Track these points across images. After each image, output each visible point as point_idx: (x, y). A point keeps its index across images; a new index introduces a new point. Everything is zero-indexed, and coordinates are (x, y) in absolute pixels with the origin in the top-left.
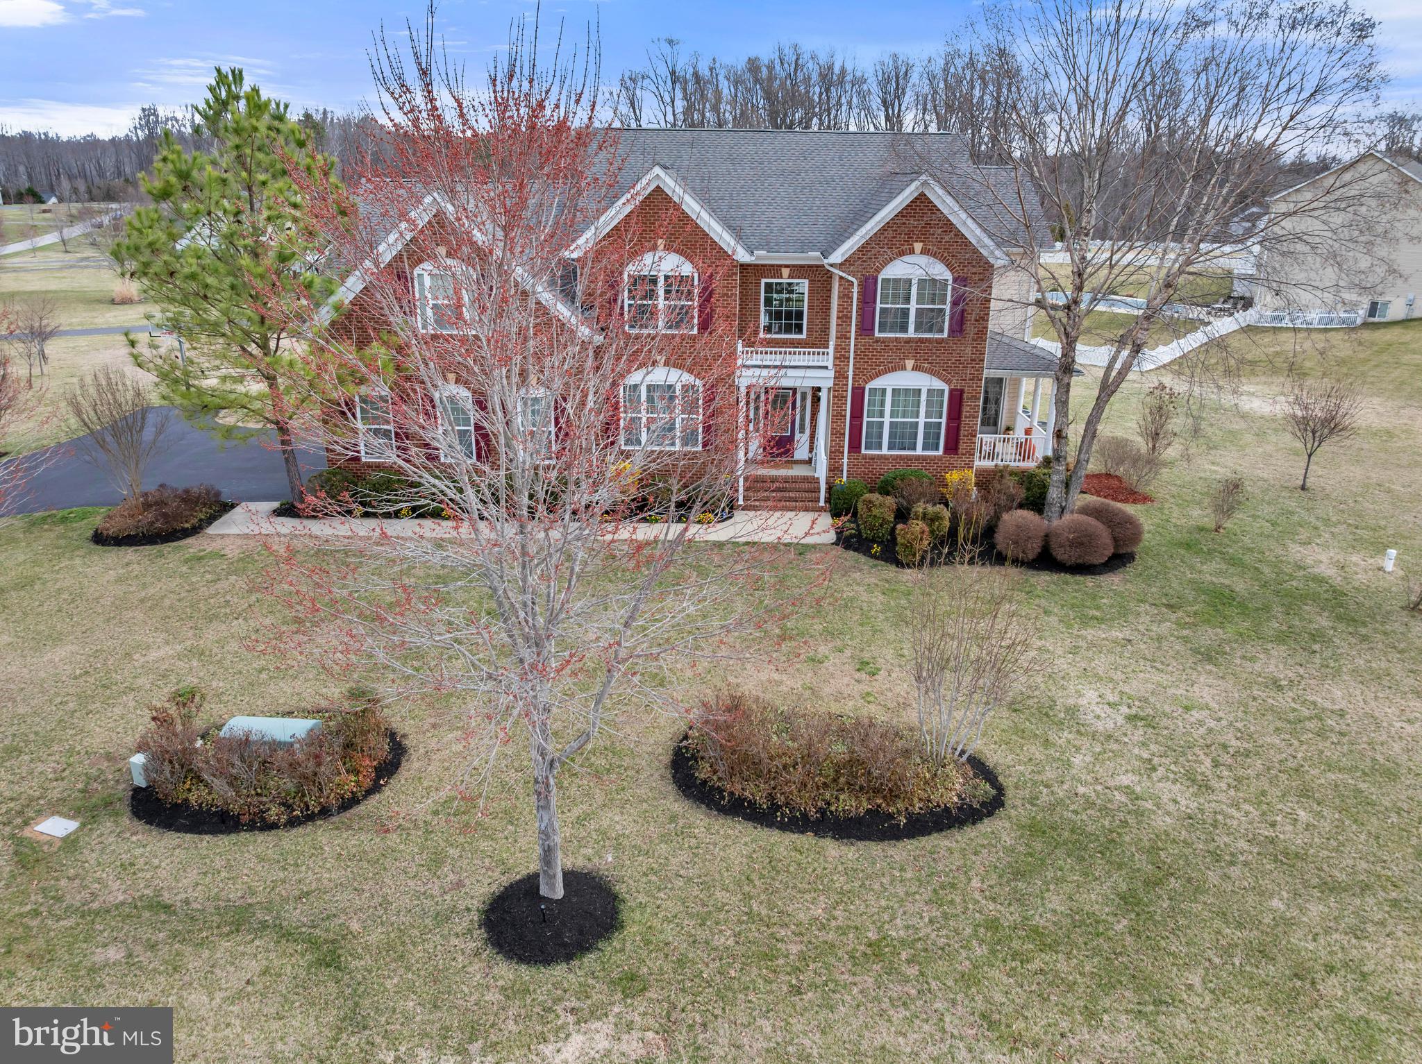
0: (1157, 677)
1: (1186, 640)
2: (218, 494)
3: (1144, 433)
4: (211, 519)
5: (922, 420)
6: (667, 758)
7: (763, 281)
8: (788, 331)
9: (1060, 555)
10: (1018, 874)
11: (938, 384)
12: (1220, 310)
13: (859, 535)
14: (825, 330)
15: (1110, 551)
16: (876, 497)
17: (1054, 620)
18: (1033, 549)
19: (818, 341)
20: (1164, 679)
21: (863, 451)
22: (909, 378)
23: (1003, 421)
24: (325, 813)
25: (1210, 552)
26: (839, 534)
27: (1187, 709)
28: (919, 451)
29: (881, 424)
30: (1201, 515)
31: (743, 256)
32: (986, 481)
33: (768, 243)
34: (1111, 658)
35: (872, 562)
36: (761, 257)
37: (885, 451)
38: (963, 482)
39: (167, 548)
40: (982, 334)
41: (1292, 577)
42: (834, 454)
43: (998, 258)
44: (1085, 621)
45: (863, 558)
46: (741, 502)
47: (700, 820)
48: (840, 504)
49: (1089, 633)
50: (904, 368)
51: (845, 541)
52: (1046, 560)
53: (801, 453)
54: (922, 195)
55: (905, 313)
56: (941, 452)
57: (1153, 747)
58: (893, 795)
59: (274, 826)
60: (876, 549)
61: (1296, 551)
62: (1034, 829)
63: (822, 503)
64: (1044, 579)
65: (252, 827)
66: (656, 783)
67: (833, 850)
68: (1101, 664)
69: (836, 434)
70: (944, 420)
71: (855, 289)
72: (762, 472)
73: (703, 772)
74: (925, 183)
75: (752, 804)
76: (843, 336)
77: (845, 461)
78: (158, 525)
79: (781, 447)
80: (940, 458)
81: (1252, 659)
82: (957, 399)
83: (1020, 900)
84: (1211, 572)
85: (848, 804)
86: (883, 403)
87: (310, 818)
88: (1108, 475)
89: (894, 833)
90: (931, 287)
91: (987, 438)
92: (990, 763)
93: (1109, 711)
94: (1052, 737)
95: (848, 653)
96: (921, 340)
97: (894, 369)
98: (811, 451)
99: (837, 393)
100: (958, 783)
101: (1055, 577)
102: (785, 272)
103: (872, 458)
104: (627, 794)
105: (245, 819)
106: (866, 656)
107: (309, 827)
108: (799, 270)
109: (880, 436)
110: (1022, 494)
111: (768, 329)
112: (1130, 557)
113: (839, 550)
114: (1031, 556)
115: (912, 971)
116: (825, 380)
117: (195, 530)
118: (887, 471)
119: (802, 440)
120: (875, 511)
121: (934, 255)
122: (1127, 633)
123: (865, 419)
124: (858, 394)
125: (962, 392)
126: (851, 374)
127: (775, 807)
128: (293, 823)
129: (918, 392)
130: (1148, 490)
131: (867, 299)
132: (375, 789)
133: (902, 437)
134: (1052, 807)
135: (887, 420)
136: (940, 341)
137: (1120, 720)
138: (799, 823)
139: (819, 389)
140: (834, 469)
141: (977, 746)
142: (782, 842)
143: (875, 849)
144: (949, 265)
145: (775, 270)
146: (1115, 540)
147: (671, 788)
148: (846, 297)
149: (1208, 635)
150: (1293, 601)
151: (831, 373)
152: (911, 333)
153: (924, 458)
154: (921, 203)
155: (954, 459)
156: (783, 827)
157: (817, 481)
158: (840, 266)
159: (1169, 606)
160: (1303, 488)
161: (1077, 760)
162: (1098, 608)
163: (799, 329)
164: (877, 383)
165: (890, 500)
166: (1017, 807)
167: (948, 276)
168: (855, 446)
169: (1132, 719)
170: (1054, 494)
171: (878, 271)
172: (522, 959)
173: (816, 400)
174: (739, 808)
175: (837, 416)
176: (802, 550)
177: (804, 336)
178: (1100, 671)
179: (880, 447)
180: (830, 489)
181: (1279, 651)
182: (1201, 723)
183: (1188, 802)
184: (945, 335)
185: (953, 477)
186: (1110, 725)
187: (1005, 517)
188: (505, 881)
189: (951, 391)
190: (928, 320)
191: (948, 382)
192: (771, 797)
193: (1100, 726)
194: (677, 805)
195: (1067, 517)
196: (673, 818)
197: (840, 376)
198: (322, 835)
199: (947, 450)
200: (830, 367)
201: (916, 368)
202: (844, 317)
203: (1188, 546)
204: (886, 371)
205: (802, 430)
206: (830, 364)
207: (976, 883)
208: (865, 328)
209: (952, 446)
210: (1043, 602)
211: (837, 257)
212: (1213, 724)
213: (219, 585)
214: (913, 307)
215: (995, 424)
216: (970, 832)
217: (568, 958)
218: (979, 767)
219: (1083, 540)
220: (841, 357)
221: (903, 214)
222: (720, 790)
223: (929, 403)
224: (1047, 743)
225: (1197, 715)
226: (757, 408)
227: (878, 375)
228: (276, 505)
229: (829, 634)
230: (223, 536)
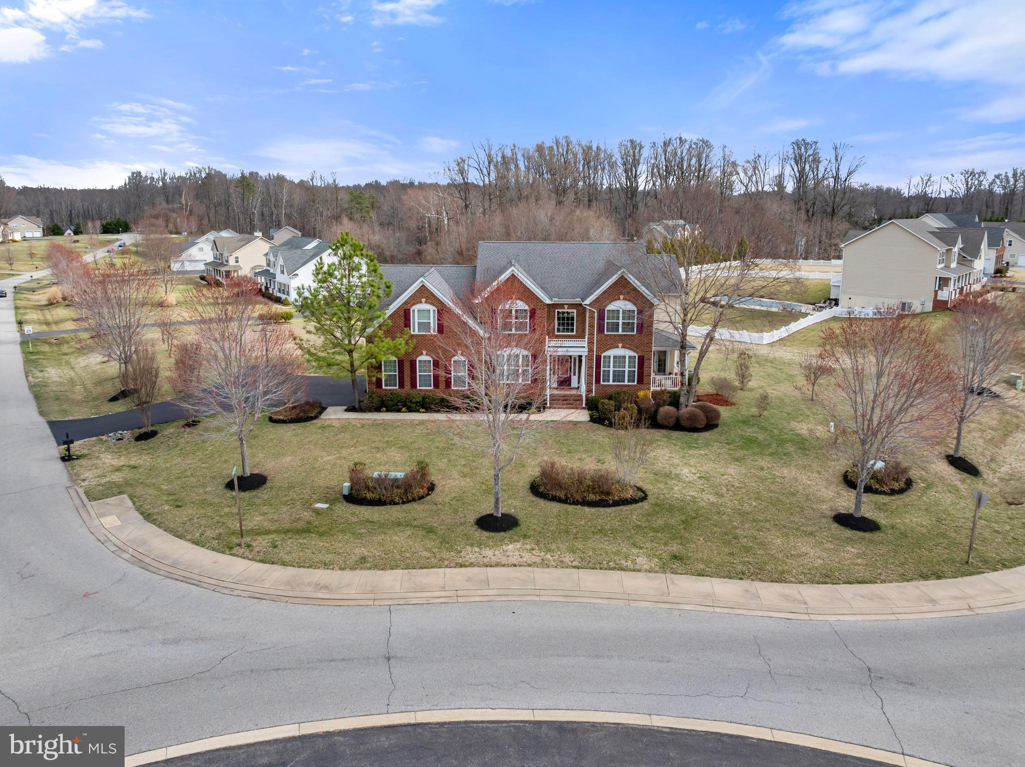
0: (714, 465)
1: (730, 454)
2: (320, 403)
3: (737, 374)
4: (320, 413)
5: (627, 369)
6: (528, 487)
7: (556, 310)
8: (568, 330)
9: (684, 423)
10: (648, 515)
11: (633, 354)
12: (821, 307)
13: (599, 417)
14: (584, 331)
15: (704, 422)
16: (606, 401)
17: (677, 448)
18: (672, 422)
19: (580, 336)
20: (716, 466)
21: (602, 383)
22: (620, 351)
23: (668, 370)
24: (414, 500)
25: (753, 425)
26: (591, 416)
27: (723, 475)
28: (626, 383)
29: (609, 371)
30: (754, 411)
31: (548, 301)
32: (655, 395)
33: (558, 295)
34: (697, 460)
35: (604, 427)
36: (556, 300)
37: (611, 383)
38: (646, 396)
39: (308, 424)
40: (651, 334)
41: (786, 434)
42: (589, 384)
43: (655, 301)
44: (690, 448)
45: (601, 426)
46: (548, 405)
47: (542, 502)
48: (592, 405)
49: (691, 452)
50: (618, 347)
51: (593, 420)
52: (678, 426)
53: (574, 383)
54: (623, 276)
55: (618, 324)
56: (636, 383)
57: (706, 486)
58: (608, 493)
59: (398, 504)
60: (606, 422)
61: (793, 424)
62: (656, 505)
63: (584, 406)
64: (676, 434)
65: (390, 504)
66: (525, 492)
67: (587, 509)
68: (692, 462)
69: (589, 375)
70: (636, 369)
71: (596, 315)
72: (556, 392)
73: (542, 489)
74: (624, 272)
75: (560, 498)
76: (591, 334)
77: (594, 387)
78: (301, 414)
79: (565, 382)
80: (635, 386)
81: (756, 461)
82: (641, 360)
83: (649, 521)
84: (749, 432)
85: (592, 497)
86: (609, 362)
87: (409, 501)
88: (718, 395)
89: (608, 506)
90: (628, 314)
91: (658, 377)
92: (644, 489)
93: (692, 475)
94: (668, 482)
95: (594, 457)
96: (625, 335)
97: (614, 347)
98: (579, 383)
99: (590, 358)
100: (631, 492)
101: (681, 433)
102: (566, 307)
103: (606, 386)
104: (516, 496)
105: (388, 501)
106: (601, 458)
107: (410, 504)
108: (571, 306)
109: (609, 376)
110: (669, 400)
111: (559, 330)
112: (716, 426)
113: (591, 423)
114: (672, 424)
115: (611, 535)
116: (584, 352)
117: (316, 417)
118: (611, 391)
119: (574, 379)
120: (606, 406)
121: (629, 300)
122: (706, 452)
123: (602, 369)
124: (598, 359)
125: (643, 357)
126: (595, 349)
127: (567, 498)
128: (404, 503)
129: (624, 357)
130: (733, 400)
131: (601, 318)
132: (428, 495)
133: (619, 376)
134: (664, 500)
135: (611, 369)
136: (632, 336)
137: (695, 478)
138: (576, 503)
139: (581, 356)
140: (589, 391)
141: (640, 484)
142: (570, 508)
143: (602, 509)
144: (635, 304)
145: (561, 306)
146: (707, 417)
147: (531, 494)
148: (592, 317)
149: (740, 453)
150: (782, 442)
151: (586, 350)
152: (620, 332)
153: (629, 386)
154: (622, 279)
155: (642, 386)
156: (570, 504)
157: (581, 396)
158: (589, 305)
159: (727, 443)
160: (812, 400)
161: (676, 488)
162: (697, 444)
163: (572, 331)
164: (606, 354)
165: (612, 402)
166: (651, 499)
167: (634, 308)
168: (598, 380)
169: (699, 477)
170: (682, 400)
171: (605, 307)
172: (490, 531)
173: (580, 361)
174: (555, 499)
175: (590, 368)
176: (576, 424)
177: (574, 333)
178: (692, 464)
179: (609, 381)
180: (587, 400)
181: (768, 458)
182: (726, 479)
183: (713, 499)
184: (635, 333)
185: (641, 394)
186: (691, 479)
187: (661, 409)
188: (480, 515)
189: (639, 357)
190: (628, 326)
191: (637, 353)
192: (566, 495)
193: (687, 479)
194: (534, 498)
195: (689, 408)
196: (533, 502)
197: (590, 350)
198: (415, 506)
199: (638, 382)
200: (586, 346)
201: (623, 347)
202: (592, 326)
203: (744, 422)
204: (610, 348)
205: (575, 374)
206: (586, 345)
207: (634, 517)
208: (601, 330)
209: (641, 380)
210: (674, 442)
211: (588, 302)
212: (731, 479)
213: (338, 436)
214: (621, 321)
215: (664, 371)
216: (634, 506)
217: (505, 531)
218: (640, 489)
219: (692, 417)
220: (590, 343)
221: (615, 284)
222: (548, 494)
223: (629, 362)
224: (666, 483)
225: (726, 477)
226: (554, 365)
227: (607, 350)
228: (345, 407)
229: (586, 451)
230: (329, 419)
